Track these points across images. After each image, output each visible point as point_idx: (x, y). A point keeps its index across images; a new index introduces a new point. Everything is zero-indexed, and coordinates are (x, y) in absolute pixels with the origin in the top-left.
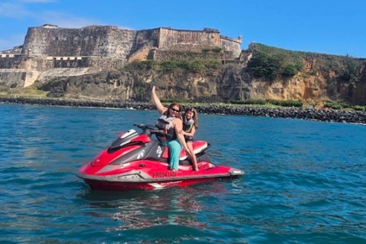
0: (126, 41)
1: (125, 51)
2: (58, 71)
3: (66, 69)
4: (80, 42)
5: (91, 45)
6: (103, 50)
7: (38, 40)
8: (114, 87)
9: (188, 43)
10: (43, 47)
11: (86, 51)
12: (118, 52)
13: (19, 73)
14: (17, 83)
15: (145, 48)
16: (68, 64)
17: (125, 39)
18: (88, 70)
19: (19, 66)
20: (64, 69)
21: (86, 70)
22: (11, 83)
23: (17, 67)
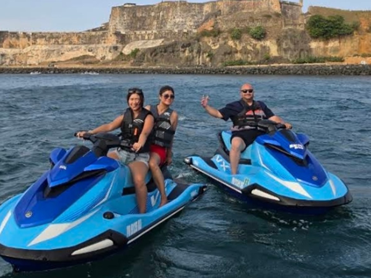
0: (194, 13)
1: (194, 22)
2: (138, 44)
3: (145, 41)
4: (155, 17)
5: (165, 19)
6: (175, 22)
7: (120, 17)
8: (185, 55)
9: (250, 11)
10: (125, 23)
11: (161, 25)
12: (188, 23)
13: (107, 47)
14: (106, 55)
15: (210, 19)
16: (146, 37)
17: (193, 11)
18: (163, 42)
19: (106, 41)
20: (143, 41)
21: (161, 42)
22: (101, 56)
23: (105, 43)
